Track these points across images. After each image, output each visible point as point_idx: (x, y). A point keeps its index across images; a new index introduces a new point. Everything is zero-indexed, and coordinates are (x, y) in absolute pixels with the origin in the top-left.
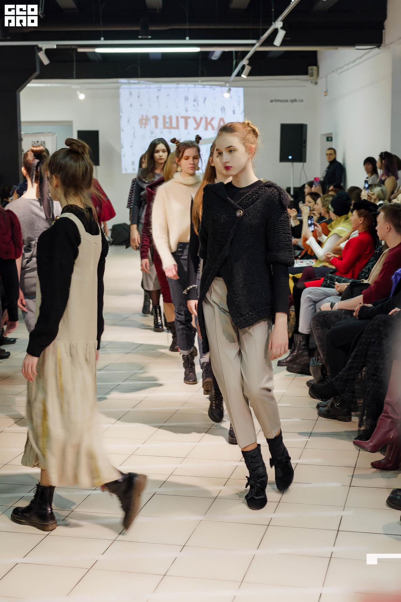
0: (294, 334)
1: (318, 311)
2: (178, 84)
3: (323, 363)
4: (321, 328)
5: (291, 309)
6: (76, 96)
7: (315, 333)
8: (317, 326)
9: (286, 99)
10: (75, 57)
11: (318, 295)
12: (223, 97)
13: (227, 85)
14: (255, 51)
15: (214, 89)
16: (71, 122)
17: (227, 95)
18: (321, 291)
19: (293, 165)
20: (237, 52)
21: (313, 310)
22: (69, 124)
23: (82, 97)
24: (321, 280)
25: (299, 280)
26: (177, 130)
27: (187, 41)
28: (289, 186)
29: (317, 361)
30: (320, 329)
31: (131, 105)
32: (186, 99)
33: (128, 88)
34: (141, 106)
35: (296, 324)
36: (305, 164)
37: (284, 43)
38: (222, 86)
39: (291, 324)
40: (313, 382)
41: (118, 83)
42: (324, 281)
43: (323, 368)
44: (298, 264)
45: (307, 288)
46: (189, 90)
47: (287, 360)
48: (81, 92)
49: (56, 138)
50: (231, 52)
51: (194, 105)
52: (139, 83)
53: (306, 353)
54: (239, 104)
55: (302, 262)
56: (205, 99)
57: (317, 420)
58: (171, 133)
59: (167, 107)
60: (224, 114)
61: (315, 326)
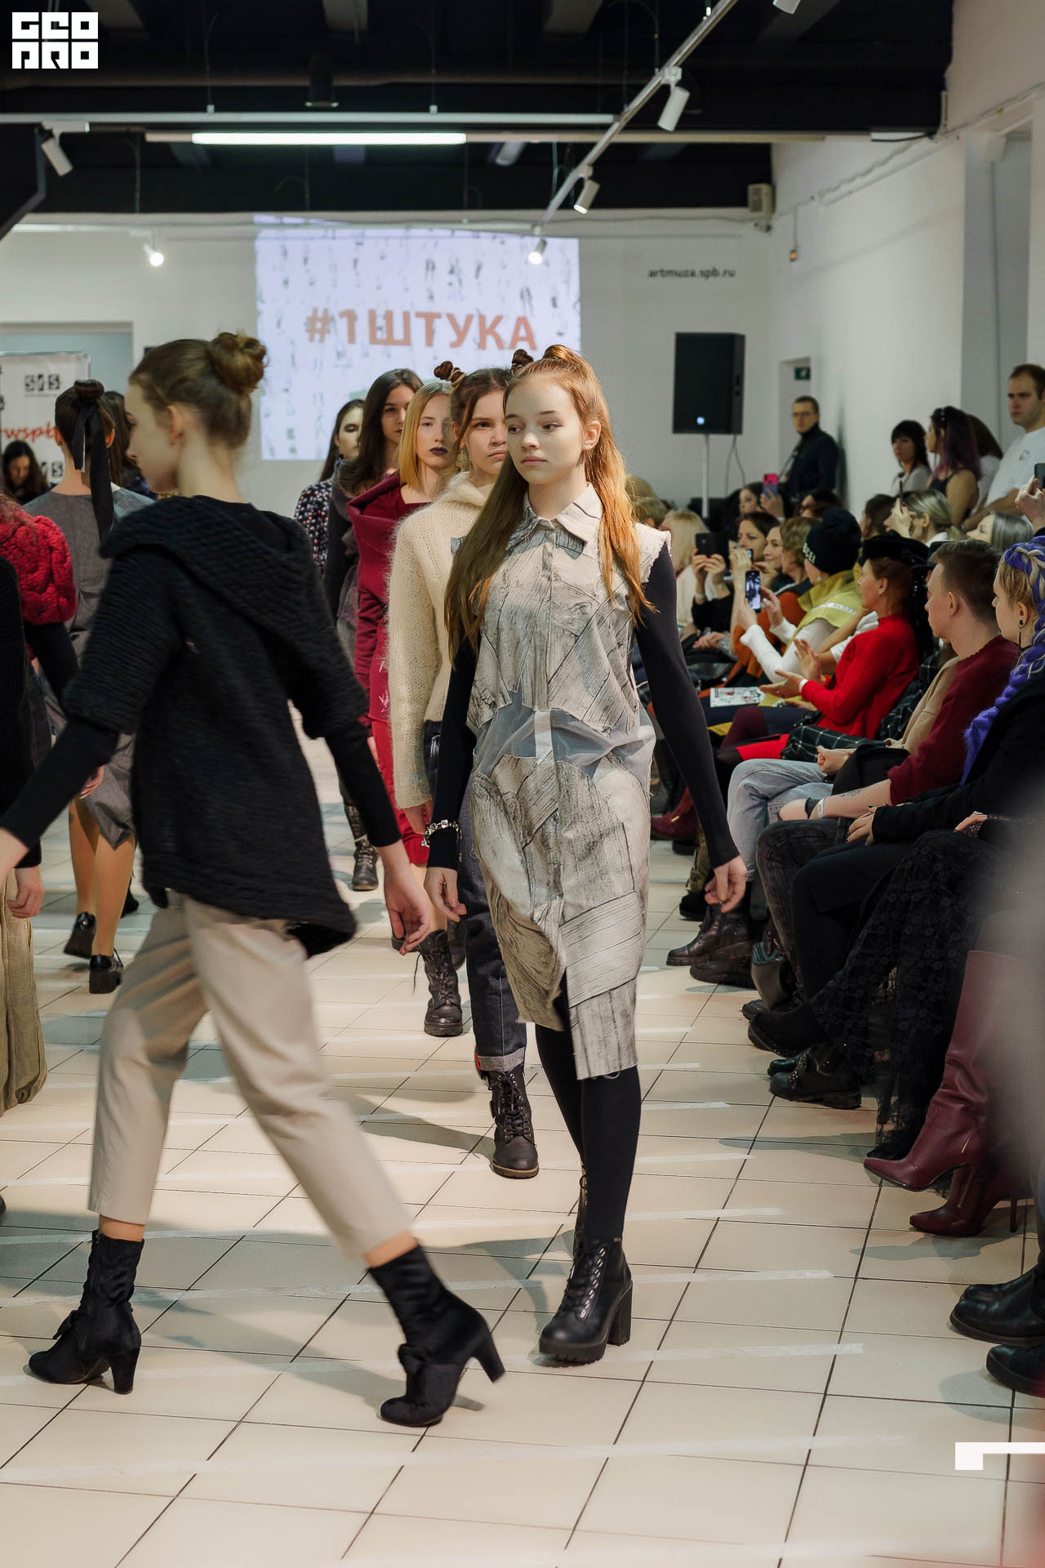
1: (773, 820)
2: (408, 228)
3: (786, 957)
4: (780, 865)
6: (144, 258)
7: (765, 878)
8: (770, 859)
10: (138, 156)
11: (774, 779)
12: (527, 262)
13: (537, 230)
14: (607, 145)
15: (503, 243)
16: (129, 325)
17: (535, 258)
18: (780, 770)
19: (707, 440)
20: (562, 146)
21: (758, 820)
22: (122, 331)
23: (156, 259)
24: (781, 740)
25: (724, 741)
26: (405, 349)
27: (433, 116)
28: (696, 495)
29: (769, 952)
30: (777, 867)
31: (286, 283)
32: (430, 266)
33: (277, 238)
34: (311, 284)
36: (739, 437)
37: (684, 124)
38: (522, 234)
40: (760, 1007)
41: (252, 223)
42: (788, 745)
43: (786, 970)
44: (722, 700)
45: (743, 761)
46: (436, 244)
47: (691, 950)
48: (154, 248)
50: (547, 146)
51: (450, 284)
52: (306, 225)
53: (742, 931)
54: (567, 282)
55: (731, 694)
56: (479, 269)
57: (770, 1106)
58: (389, 356)
59: (379, 288)
60: (527, 306)
61: (764, 860)
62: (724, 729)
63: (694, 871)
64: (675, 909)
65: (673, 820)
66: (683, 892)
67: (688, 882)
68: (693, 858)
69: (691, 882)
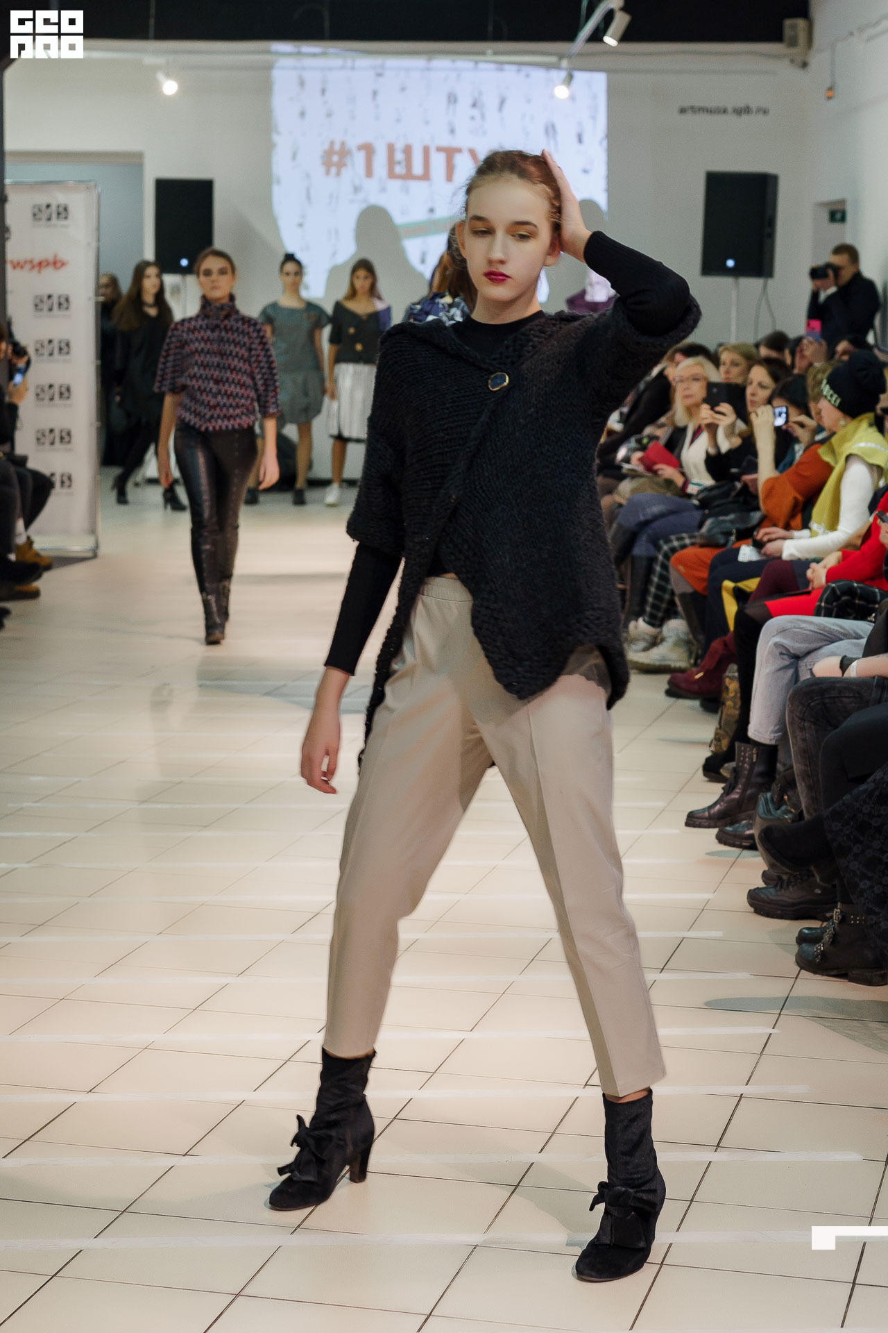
0: (737, 744)
2: (429, 59)
4: (812, 727)
5: (727, 674)
6: (155, 87)
8: (803, 719)
9: (721, 105)
11: (806, 639)
12: (552, 96)
13: (564, 63)
15: (528, 76)
16: (139, 155)
17: (562, 92)
18: (811, 628)
19: (737, 285)
22: (132, 162)
23: (170, 87)
24: (812, 596)
25: (751, 598)
26: (422, 185)
30: (809, 728)
31: (302, 114)
32: (452, 99)
33: (295, 68)
34: (329, 115)
35: (740, 715)
36: (770, 281)
38: (549, 67)
39: (728, 715)
41: (268, 52)
42: (820, 602)
45: (771, 617)
46: (459, 76)
47: (712, 811)
48: (168, 76)
49: (99, 196)
51: (473, 118)
52: (324, 54)
54: (594, 118)
56: (502, 102)
57: (796, 978)
58: (407, 191)
59: (398, 121)
60: (552, 143)
61: (796, 718)
62: (751, 584)
63: (719, 731)
64: (697, 770)
65: (698, 676)
66: (706, 753)
67: (711, 742)
68: (718, 717)
69: (714, 742)
